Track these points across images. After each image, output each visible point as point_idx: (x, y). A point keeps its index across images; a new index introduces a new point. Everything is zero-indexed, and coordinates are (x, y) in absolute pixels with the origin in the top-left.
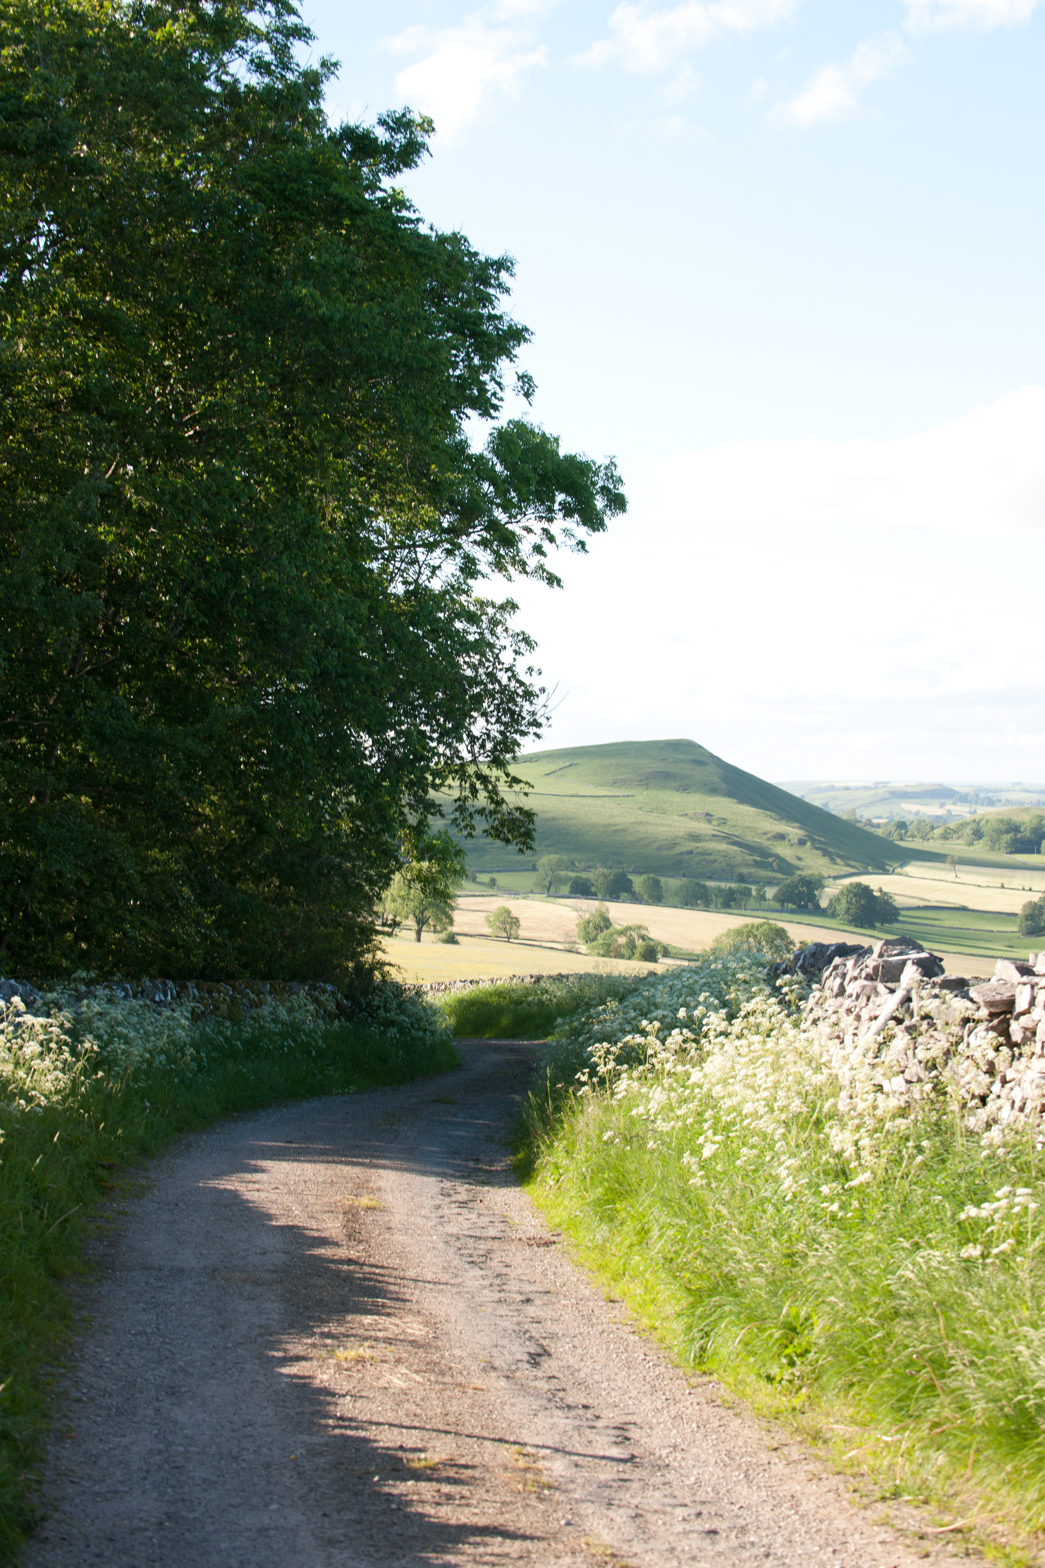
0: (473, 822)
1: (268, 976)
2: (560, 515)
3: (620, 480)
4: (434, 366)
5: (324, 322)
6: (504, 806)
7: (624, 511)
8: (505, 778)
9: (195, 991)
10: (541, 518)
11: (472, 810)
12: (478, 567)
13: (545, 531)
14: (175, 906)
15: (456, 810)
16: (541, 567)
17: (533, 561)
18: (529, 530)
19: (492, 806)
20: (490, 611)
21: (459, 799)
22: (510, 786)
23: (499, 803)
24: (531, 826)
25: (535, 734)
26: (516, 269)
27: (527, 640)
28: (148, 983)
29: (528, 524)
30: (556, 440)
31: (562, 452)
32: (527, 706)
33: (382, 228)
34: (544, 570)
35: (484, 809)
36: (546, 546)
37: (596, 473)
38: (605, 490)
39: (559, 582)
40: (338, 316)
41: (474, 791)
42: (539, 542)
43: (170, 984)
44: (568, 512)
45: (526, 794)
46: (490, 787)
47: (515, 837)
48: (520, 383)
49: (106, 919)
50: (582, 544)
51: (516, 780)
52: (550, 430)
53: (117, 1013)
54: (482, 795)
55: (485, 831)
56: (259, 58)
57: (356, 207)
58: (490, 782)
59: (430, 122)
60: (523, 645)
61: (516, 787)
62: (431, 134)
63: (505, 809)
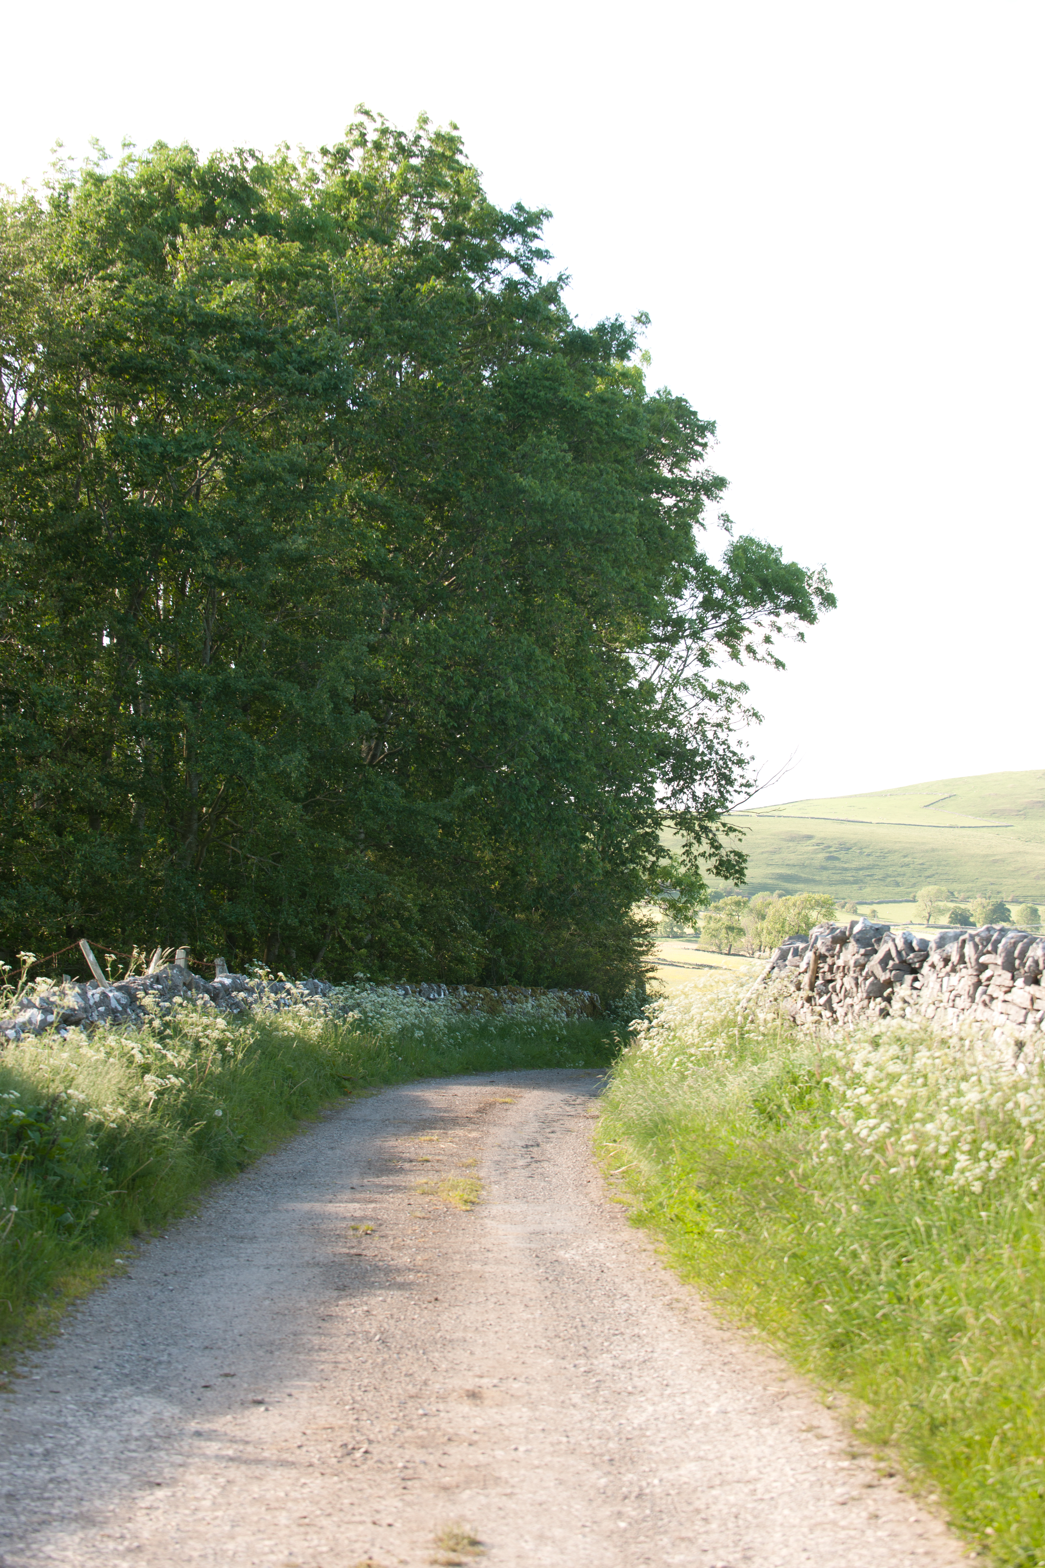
0: (698, 863)
1: (535, 984)
2: (784, 611)
3: (831, 582)
6: (722, 850)
7: (835, 607)
8: (722, 828)
9: (466, 992)
10: (769, 613)
11: (696, 853)
13: (773, 624)
14: (454, 930)
15: (683, 854)
16: (770, 654)
17: (762, 650)
18: (759, 624)
19: (713, 850)
22: (727, 835)
23: (718, 847)
24: (743, 865)
25: (746, 793)
27: (755, 715)
29: (759, 619)
30: (780, 550)
31: (784, 561)
32: (739, 771)
34: (772, 657)
35: (706, 853)
37: (810, 578)
38: (818, 590)
39: (783, 666)
42: (768, 633)
43: (444, 986)
44: (789, 608)
45: (740, 840)
46: (711, 835)
47: (732, 874)
50: (801, 635)
51: (732, 829)
52: (774, 543)
54: (705, 841)
55: (708, 870)
58: (711, 831)
59: (647, 317)
61: (732, 835)
62: (649, 325)
63: (723, 852)
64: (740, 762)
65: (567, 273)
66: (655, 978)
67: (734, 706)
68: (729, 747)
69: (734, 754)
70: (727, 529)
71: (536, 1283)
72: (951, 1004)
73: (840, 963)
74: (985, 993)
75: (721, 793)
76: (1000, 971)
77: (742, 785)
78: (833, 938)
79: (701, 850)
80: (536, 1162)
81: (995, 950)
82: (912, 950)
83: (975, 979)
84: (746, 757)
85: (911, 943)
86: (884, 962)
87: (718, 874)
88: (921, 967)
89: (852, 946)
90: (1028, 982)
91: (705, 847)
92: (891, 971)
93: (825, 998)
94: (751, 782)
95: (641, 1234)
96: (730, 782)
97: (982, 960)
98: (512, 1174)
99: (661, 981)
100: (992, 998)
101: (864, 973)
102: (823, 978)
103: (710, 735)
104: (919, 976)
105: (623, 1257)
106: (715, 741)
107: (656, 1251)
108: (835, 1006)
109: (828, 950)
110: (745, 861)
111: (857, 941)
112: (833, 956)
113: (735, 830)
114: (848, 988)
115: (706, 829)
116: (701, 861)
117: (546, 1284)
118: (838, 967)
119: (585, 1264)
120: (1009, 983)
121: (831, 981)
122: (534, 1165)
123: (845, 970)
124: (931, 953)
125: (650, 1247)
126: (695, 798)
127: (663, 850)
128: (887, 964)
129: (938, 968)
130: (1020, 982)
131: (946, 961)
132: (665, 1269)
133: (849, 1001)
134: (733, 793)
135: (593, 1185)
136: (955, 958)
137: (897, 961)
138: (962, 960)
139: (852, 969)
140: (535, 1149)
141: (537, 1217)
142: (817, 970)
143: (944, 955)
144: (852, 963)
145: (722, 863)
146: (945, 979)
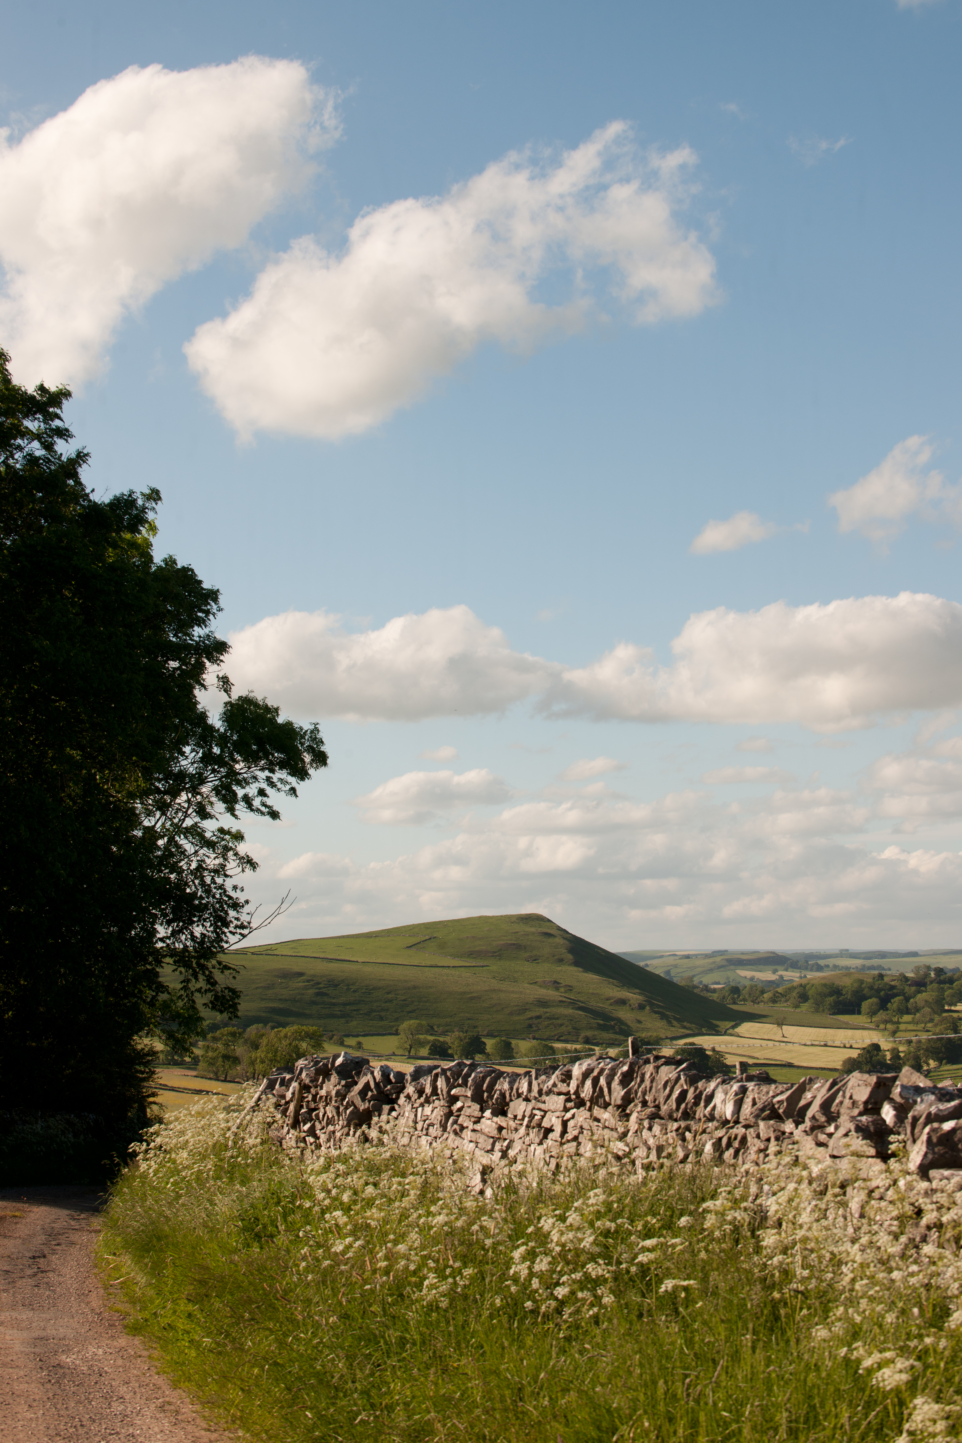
2: (278, 767)
3: (322, 742)
7: (325, 764)
8: (217, 966)
10: (264, 769)
13: (268, 779)
16: (264, 806)
17: (257, 803)
18: (254, 778)
22: (222, 972)
27: (251, 862)
29: (254, 774)
34: (267, 808)
36: (269, 790)
37: (303, 737)
38: (310, 749)
39: (277, 816)
42: (263, 787)
44: (282, 765)
47: (226, 1009)
48: (221, 683)
50: (293, 790)
51: (226, 967)
54: (201, 978)
59: (158, 491)
63: (218, 988)
64: (236, 906)
65: (85, 452)
66: (155, 1103)
67: (230, 854)
68: (225, 891)
69: (230, 898)
70: (226, 691)
71: (39, 1385)
72: (424, 1132)
73: (323, 1093)
74: (455, 1122)
75: (217, 933)
76: (469, 1103)
77: (236, 927)
78: (316, 1070)
79: (198, 986)
80: (42, 1272)
81: (465, 1084)
82: (390, 1082)
83: (446, 1110)
84: (242, 900)
85: (389, 1075)
86: (363, 1093)
87: (213, 1008)
88: (398, 1098)
89: (334, 1078)
90: (495, 1114)
91: (202, 983)
92: (369, 1102)
93: (308, 1125)
94: (245, 924)
95: (137, 1341)
96: (227, 924)
97: (453, 1092)
98: (19, 1283)
99: (161, 1105)
100: (462, 1128)
101: (345, 1103)
102: (307, 1107)
103: (208, 880)
104: (396, 1106)
105: (120, 1362)
106: (212, 885)
107: (150, 1357)
108: (318, 1132)
109: (311, 1081)
110: (238, 997)
111: (339, 1073)
112: (316, 1087)
113: (230, 968)
114: (330, 1116)
115: (203, 967)
116: (197, 996)
117: (49, 1386)
118: (321, 1097)
119: (85, 1368)
120: (477, 1114)
121: (315, 1109)
122: (40, 1275)
123: (327, 1100)
124: (408, 1085)
125: (145, 1353)
126: (193, 938)
127: (163, 986)
128: (367, 1095)
129: (413, 1099)
130: (488, 1113)
131: (421, 1092)
132: (158, 1373)
133: (331, 1128)
134: (228, 934)
135: (94, 1294)
136: (428, 1090)
137: (375, 1092)
138: (435, 1091)
139: (334, 1099)
140: (42, 1259)
141: (42, 1324)
142: (301, 1099)
143: (419, 1087)
144: (334, 1093)
145: (217, 997)
146: (420, 1109)
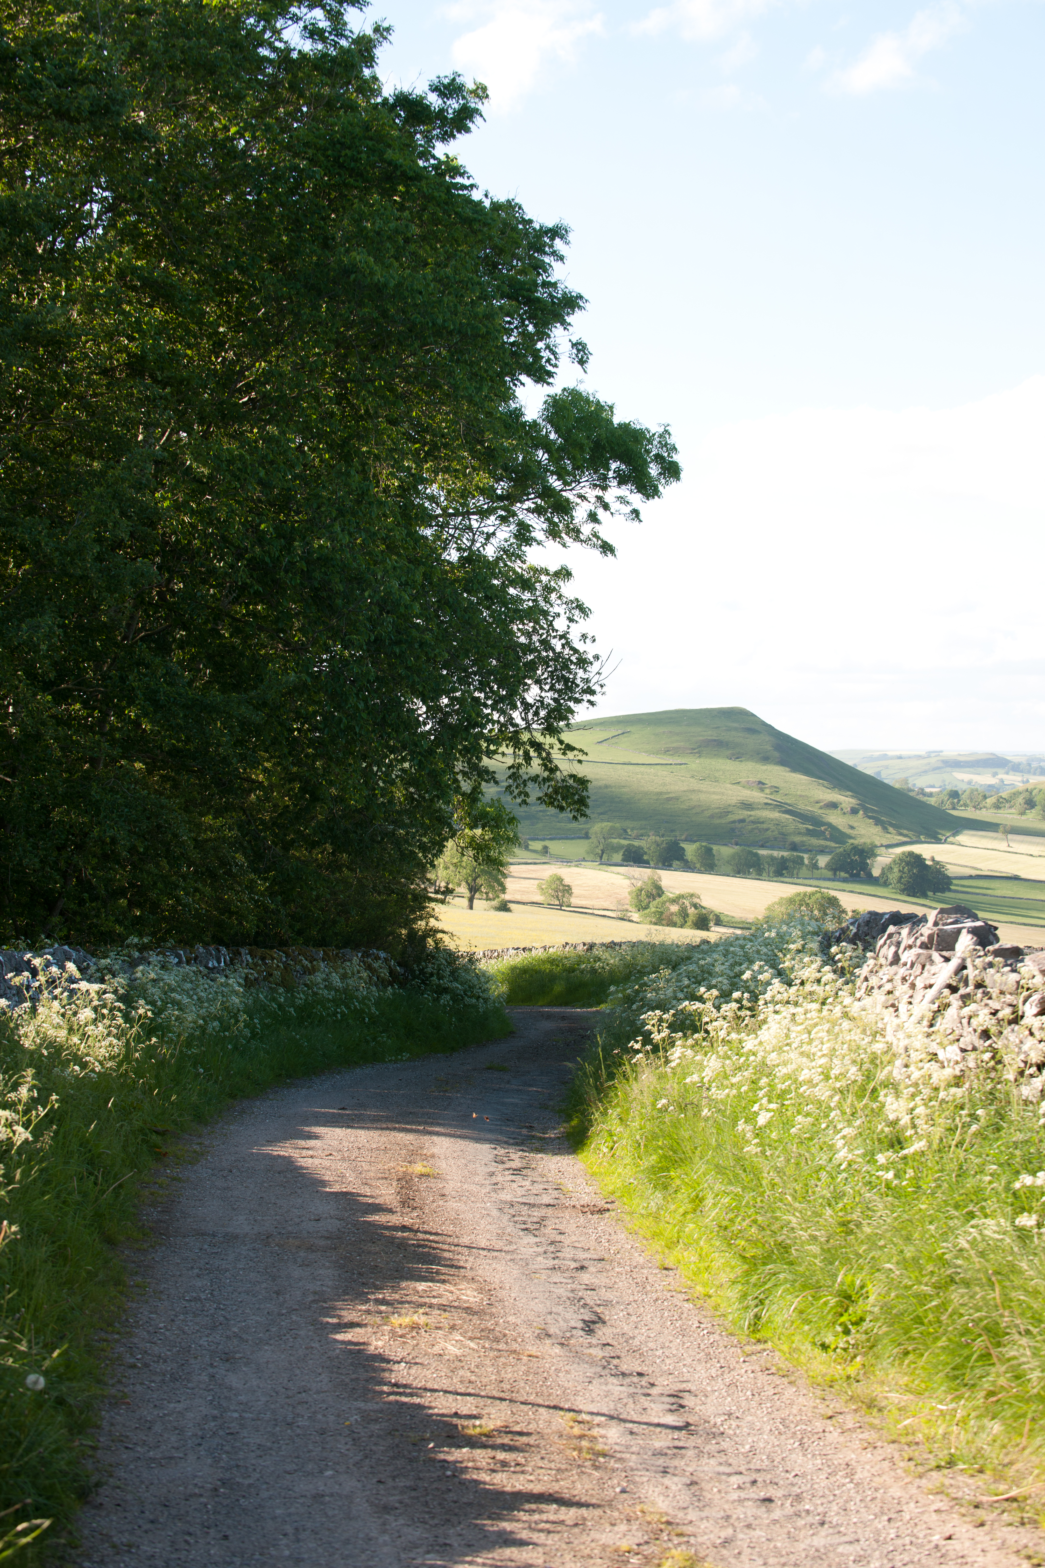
0: (527, 790)
1: (322, 943)
2: (614, 483)
3: (674, 449)
4: (488, 333)
5: (379, 289)
6: (558, 773)
7: (678, 479)
8: (559, 746)
9: (248, 957)
10: (595, 486)
11: (525, 777)
12: (533, 534)
14: (229, 873)
15: (510, 777)
16: (595, 535)
19: (546, 774)
20: (544, 578)
21: (512, 767)
22: (564, 754)
23: (554, 770)
24: (585, 793)
25: (589, 701)
26: (571, 237)
27: (581, 608)
28: (201, 950)
30: (611, 408)
31: (616, 420)
32: (581, 673)
33: (436, 194)
34: (598, 538)
35: (538, 776)
36: (601, 513)
37: (650, 441)
38: (659, 458)
40: (392, 283)
41: (528, 758)
43: (224, 950)
45: (580, 761)
46: (544, 754)
47: (569, 805)
48: (575, 351)
49: (160, 885)
50: (636, 513)
51: (570, 748)
52: (604, 398)
53: (170, 979)
54: (536, 762)
55: (539, 799)
56: (313, 24)
57: (411, 174)
58: (544, 750)
59: (484, 89)
60: (577, 612)
61: (570, 755)
63: (559, 776)
64: (583, 662)
68: (569, 642)
69: (576, 651)
77: (583, 691)
87: (552, 804)
91: (537, 769)
110: (586, 789)
113: (574, 749)
116: (531, 788)
145: (556, 790)
